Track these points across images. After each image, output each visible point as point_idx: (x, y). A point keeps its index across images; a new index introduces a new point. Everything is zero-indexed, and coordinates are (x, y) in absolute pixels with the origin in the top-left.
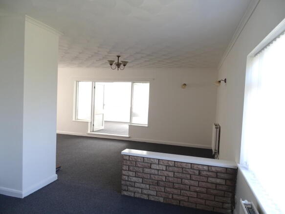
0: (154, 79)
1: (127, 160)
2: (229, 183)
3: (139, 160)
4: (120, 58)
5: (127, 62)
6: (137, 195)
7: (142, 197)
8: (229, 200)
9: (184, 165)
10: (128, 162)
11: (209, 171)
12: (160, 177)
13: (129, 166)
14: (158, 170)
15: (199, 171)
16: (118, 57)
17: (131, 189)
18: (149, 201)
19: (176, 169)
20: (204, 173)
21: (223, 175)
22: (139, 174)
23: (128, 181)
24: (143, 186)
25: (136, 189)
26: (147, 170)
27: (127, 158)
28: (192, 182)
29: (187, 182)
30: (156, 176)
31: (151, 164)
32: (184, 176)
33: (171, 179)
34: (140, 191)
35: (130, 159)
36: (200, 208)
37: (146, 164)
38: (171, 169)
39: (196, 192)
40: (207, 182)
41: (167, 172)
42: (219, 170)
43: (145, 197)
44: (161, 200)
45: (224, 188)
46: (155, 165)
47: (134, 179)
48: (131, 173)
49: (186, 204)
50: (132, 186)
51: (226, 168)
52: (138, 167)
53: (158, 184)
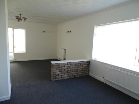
0: (28, 28)
1: (55, 66)
2: (88, 65)
3: (60, 65)
4: (21, 15)
5: (27, 18)
6: (60, 79)
7: (62, 79)
8: (88, 71)
9: (76, 63)
10: (56, 66)
11: (83, 63)
12: (68, 69)
13: (56, 68)
14: (67, 67)
15: (80, 64)
16: (20, 14)
17: (57, 77)
18: (64, 80)
19: (73, 65)
20: (82, 64)
21: (87, 64)
22: (60, 70)
23: (56, 74)
24: (62, 74)
25: (59, 77)
26: (63, 68)
27: (55, 65)
28: (78, 68)
29: (77, 68)
30: (67, 69)
31: (65, 65)
32: (76, 67)
33: (72, 69)
34: (61, 77)
35: (56, 65)
36: (81, 76)
37: (63, 66)
38: (72, 65)
39: (80, 71)
40: (83, 67)
41: (71, 67)
42: (86, 62)
43: (63, 79)
44: (69, 77)
45: (87, 67)
46: (66, 65)
47: (59, 73)
48: (57, 71)
49: (76, 76)
50: (57, 76)
51: (87, 61)
52: (60, 67)
53: (67, 72)
